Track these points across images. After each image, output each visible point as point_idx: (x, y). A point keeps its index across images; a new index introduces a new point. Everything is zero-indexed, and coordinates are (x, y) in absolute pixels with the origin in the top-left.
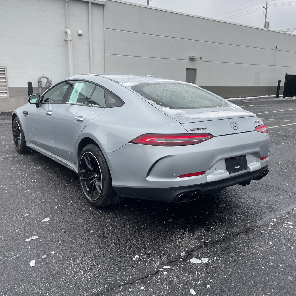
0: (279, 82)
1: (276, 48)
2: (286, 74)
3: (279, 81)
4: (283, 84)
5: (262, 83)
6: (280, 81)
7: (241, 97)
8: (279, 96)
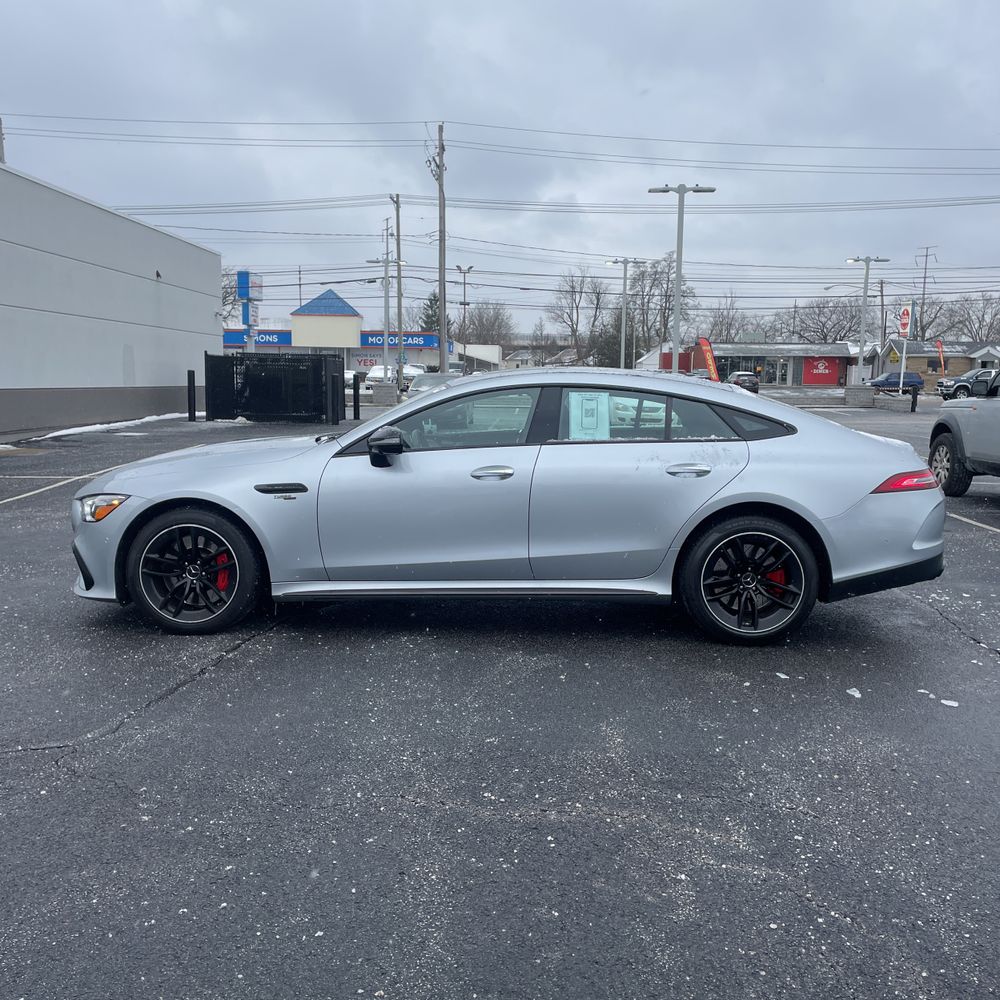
0: (191, 375)
1: (158, 275)
2: (206, 352)
3: (189, 372)
4: (201, 381)
5: (142, 380)
6: (193, 372)
7: (101, 424)
8: (197, 414)
